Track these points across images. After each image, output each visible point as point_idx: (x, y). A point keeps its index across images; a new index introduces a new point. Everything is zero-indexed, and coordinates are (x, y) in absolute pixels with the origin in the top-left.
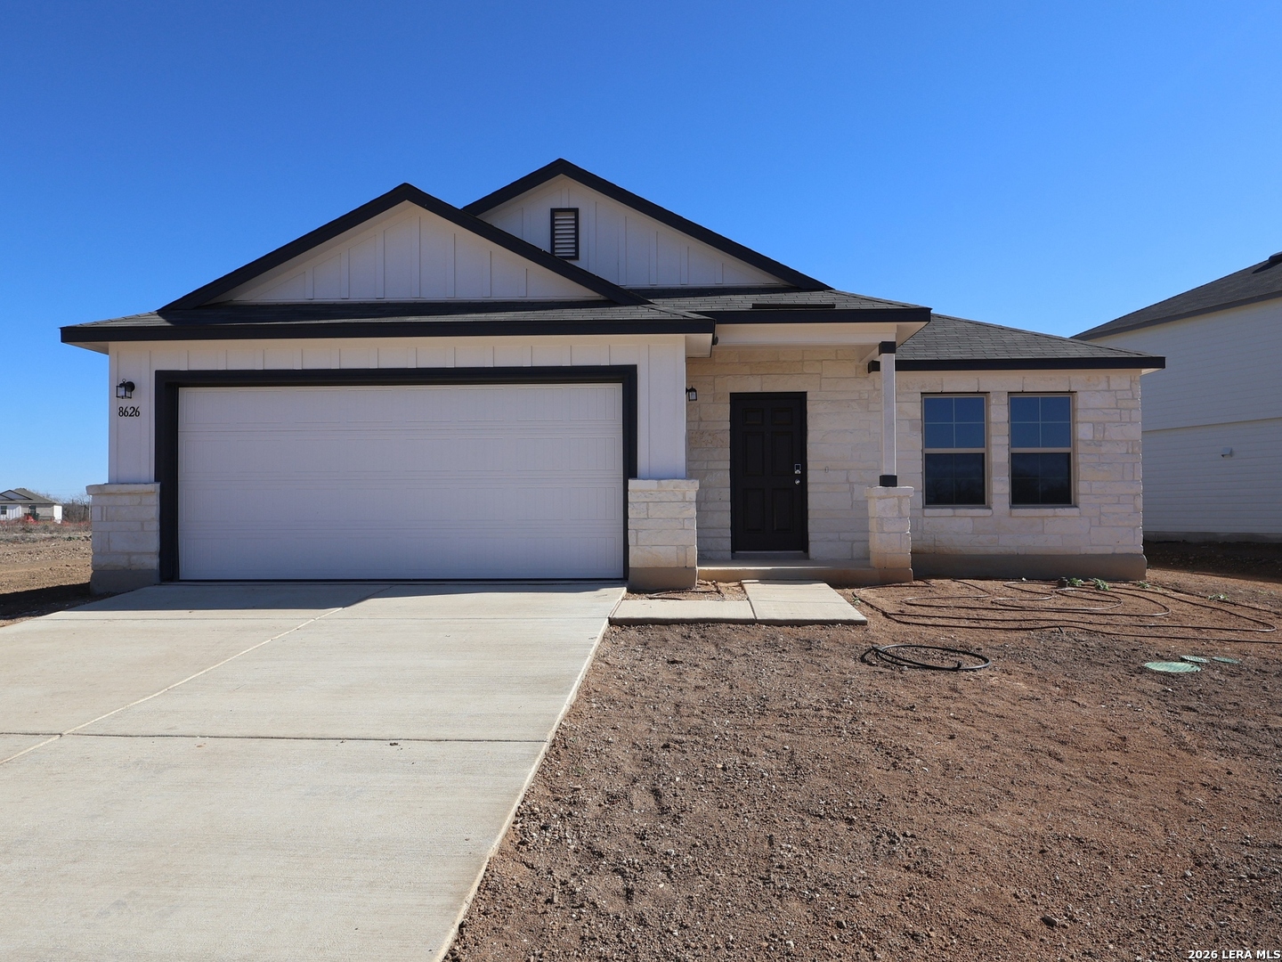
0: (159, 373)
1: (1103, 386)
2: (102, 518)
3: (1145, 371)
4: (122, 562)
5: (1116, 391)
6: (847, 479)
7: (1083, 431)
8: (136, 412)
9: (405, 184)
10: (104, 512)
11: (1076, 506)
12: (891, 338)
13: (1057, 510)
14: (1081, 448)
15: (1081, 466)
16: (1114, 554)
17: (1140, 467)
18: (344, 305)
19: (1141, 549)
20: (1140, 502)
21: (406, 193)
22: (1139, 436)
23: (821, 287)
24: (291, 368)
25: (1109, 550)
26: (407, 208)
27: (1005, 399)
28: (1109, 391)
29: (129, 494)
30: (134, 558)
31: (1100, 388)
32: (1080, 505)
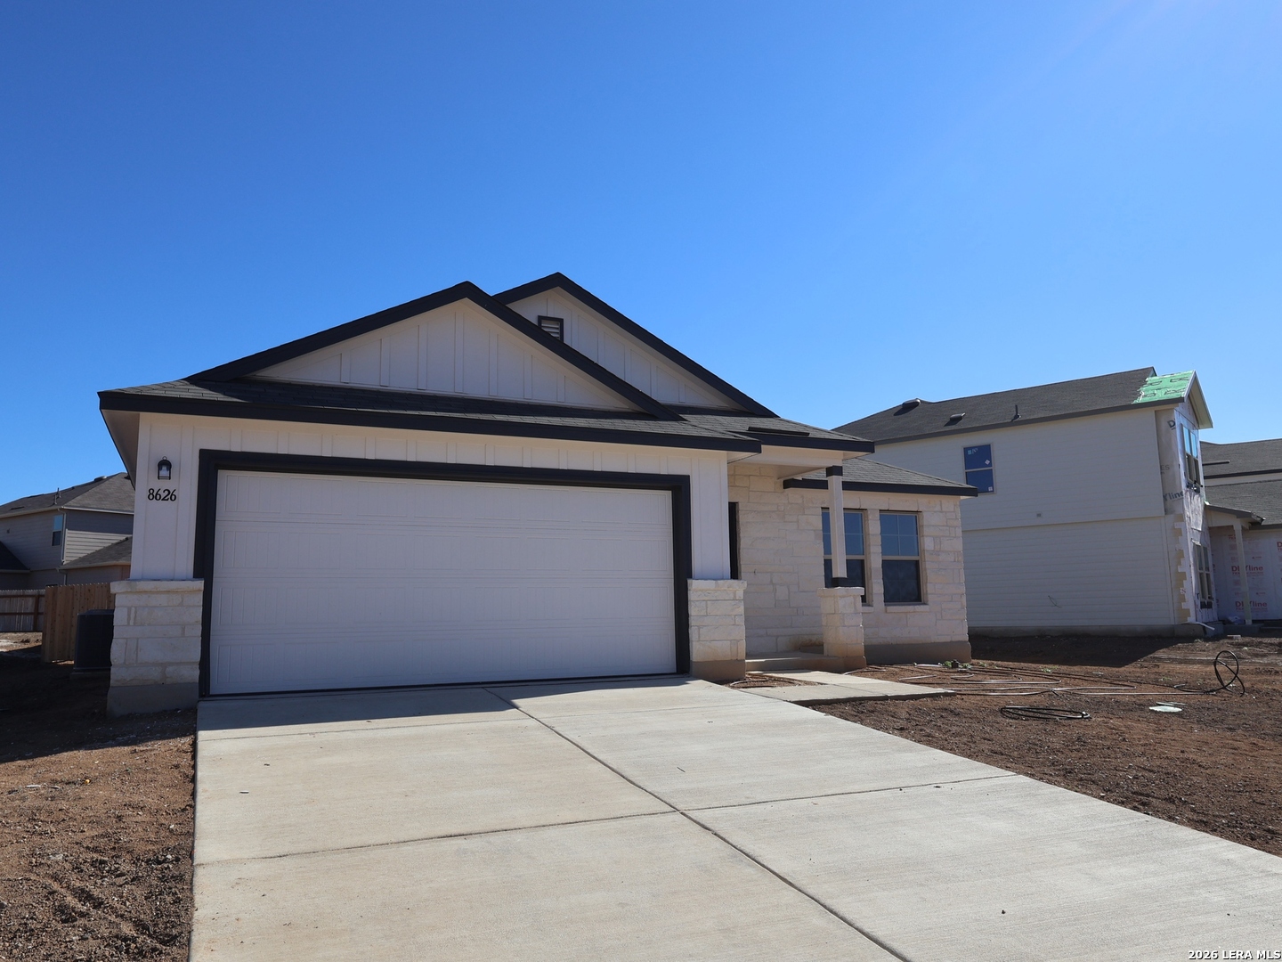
0: (202, 452)
1: (938, 508)
2: (129, 623)
3: (962, 497)
4: (154, 675)
5: (946, 512)
6: (771, 581)
7: (928, 544)
8: (171, 496)
9: (467, 282)
10: (132, 616)
11: (925, 604)
12: (839, 463)
13: (916, 607)
14: (927, 557)
15: (928, 572)
16: (951, 642)
17: (962, 571)
18: (422, 396)
19: (966, 638)
20: (964, 600)
21: (466, 291)
22: (961, 549)
23: (770, 415)
24: (363, 457)
25: (948, 639)
26: (466, 305)
27: (877, 515)
28: (941, 512)
29: (168, 592)
30: (170, 669)
31: (936, 509)
32: (929, 603)
